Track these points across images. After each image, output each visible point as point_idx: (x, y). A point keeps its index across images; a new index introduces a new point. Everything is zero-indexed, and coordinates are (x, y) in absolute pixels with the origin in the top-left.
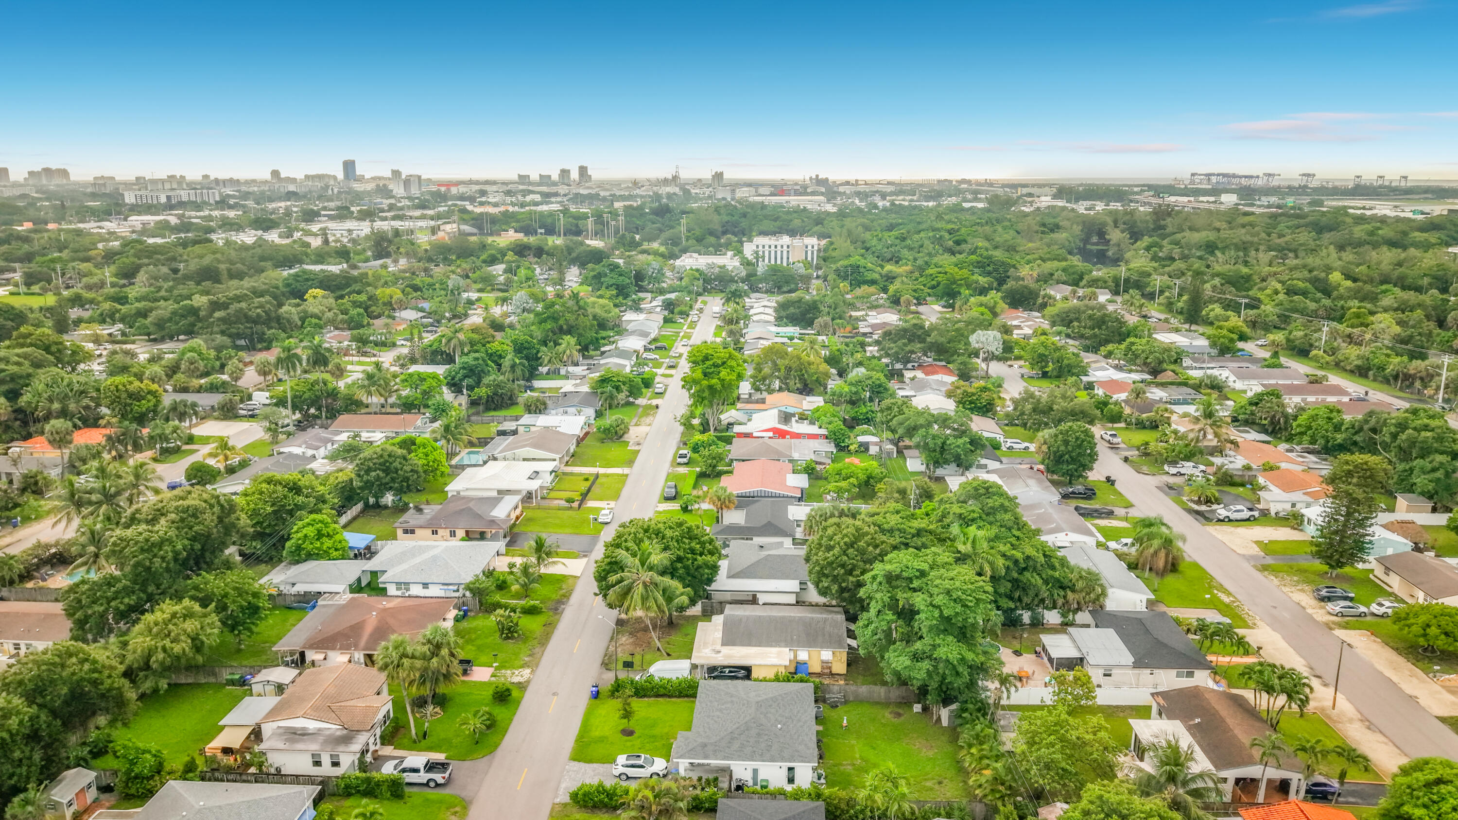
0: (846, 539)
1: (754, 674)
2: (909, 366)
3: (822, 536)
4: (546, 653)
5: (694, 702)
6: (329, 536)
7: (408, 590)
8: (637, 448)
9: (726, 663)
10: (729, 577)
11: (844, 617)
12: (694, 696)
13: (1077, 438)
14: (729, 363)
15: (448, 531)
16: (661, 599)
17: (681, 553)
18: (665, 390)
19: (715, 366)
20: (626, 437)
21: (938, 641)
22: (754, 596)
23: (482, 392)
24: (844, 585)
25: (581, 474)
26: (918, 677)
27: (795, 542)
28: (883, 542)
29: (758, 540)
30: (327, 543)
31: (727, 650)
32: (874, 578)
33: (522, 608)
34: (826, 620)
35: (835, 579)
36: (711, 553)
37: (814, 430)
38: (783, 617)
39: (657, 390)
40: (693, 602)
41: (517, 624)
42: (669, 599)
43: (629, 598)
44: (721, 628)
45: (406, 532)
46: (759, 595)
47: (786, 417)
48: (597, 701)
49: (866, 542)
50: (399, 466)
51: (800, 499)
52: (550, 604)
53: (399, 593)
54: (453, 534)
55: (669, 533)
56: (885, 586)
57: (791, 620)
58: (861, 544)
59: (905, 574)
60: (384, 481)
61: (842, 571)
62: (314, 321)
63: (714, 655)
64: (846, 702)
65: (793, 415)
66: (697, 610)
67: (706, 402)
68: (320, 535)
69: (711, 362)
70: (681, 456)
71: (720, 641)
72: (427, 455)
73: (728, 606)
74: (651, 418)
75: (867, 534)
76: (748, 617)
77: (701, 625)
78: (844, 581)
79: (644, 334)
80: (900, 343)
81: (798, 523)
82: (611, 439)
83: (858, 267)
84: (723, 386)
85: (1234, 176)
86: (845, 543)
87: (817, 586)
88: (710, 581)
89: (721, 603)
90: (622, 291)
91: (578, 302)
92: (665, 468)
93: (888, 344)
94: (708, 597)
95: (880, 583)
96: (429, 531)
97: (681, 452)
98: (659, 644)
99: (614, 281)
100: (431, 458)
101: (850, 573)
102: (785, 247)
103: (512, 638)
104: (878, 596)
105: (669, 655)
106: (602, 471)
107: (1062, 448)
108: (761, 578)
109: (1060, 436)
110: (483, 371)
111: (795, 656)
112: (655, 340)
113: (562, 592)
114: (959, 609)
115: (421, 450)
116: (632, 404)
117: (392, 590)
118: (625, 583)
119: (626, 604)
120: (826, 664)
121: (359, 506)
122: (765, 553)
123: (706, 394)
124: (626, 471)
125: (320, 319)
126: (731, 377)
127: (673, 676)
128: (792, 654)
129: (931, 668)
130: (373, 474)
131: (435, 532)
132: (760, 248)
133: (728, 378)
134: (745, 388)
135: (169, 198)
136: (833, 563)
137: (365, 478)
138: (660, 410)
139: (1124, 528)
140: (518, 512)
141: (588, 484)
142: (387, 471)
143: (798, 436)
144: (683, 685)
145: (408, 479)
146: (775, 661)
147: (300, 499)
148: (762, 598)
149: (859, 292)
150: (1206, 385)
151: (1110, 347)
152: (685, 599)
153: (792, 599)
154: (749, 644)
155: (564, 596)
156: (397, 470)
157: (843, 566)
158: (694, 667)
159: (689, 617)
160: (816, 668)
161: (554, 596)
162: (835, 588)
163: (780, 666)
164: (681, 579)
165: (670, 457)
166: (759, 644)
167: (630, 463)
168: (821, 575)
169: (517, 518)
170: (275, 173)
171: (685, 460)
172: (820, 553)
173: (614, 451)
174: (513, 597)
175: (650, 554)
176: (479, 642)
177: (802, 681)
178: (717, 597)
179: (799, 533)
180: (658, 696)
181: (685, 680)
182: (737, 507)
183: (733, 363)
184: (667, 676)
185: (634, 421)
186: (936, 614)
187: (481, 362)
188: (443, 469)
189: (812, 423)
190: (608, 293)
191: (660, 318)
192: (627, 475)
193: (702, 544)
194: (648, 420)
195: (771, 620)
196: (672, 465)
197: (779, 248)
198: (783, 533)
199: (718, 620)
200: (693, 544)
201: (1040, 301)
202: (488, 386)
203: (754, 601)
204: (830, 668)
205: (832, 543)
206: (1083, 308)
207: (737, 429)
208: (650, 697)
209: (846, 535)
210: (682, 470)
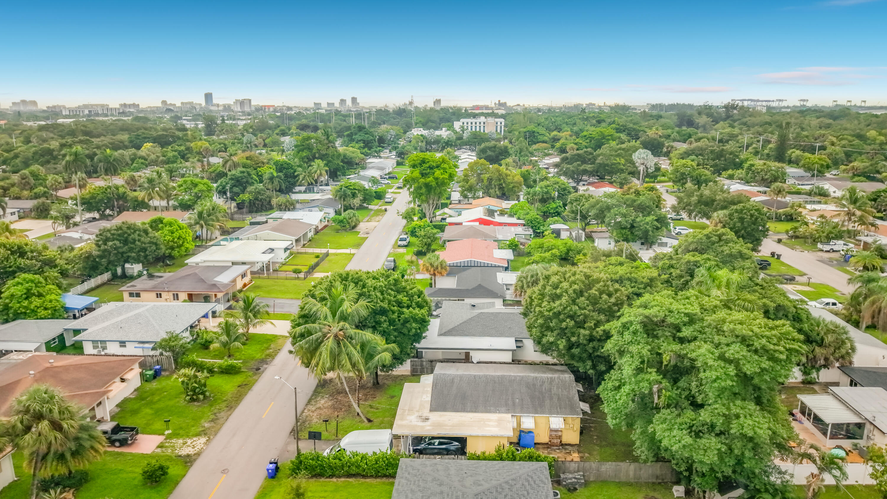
0: (576, 287)
1: (470, 449)
2: (581, 183)
3: (544, 287)
4: (231, 418)
5: (393, 484)
6: (40, 295)
7: (104, 348)
8: (366, 236)
9: (435, 433)
10: (440, 335)
11: (572, 377)
12: (393, 476)
13: (752, 216)
14: (442, 166)
15: (171, 294)
16: (357, 356)
17: (385, 305)
18: (393, 201)
19: (431, 168)
20: (357, 229)
21: (735, 410)
22: (467, 355)
23: (246, 197)
24: (573, 339)
25: (313, 253)
26: (706, 460)
27: (505, 303)
28: (617, 291)
29: (469, 301)
30: (36, 302)
31: (437, 417)
32: (625, 327)
33: (220, 367)
34: (552, 380)
35: (563, 333)
36: (420, 306)
37: (514, 220)
38: (503, 377)
39: (387, 200)
40: (398, 359)
41: (205, 385)
42: (369, 356)
43: (318, 354)
44: (430, 389)
45: (131, 295)
46: (472, 353)
47: (491, 212)
48: (274, 482)
49: (598, 290)
50: (137, 238)
51: (506, 269)
52: (251, 364)
53: (95, 352)
54: (176, 297)
55: (370, 282)
56: (642, 337)
57: (512, 381)
58: (593, 291)
59: (669, 320)
60: (121, 250)
61: (572, 323)
62: (141, 161)
63: (421, 424)
64: (586, 484)
65: (496, 211)
66: (405, 368)
67: (423, 197)
68: (28, 295)
69: (427, 165)
70: (401, 240)
71: (428, 406)
72: (172, 233)
73: (438, 365)
74: (380, 217)
75: (598, 281)
76: (461, 377)
77: (407, 386)
78: (573, 334)
79: (382, 169)
80: (575, 164)
81: (508, 286)
82: (345, 230)
83: (534, 132)
84: (437, 183)
85: (758, 101)
86: (574, 291)
87: (538, 342)
88: (418, 337)
89: (431, 361)
90: (367, 144)
91: (328, 138)
92: (388, 248)
93: (565, 166)
94: (418, 355)
95: (635, 333)
96: (154, 295)
97: (401, 237)
98: (358, 410)
99: (362, 138)
100: (176, 235)
101: (580, 325)
102: (482, 124)
103: (197, 400)
104: (634, 349)
105: (369, 421)
106: (331, 251)
107: (739, 224)
108: (474, 335)
109: (736, 215)
110: (247, 182)
111: (519, 424)
112: (389, 173)
113: (268, 352)
114: (766, 364)
115: (168, 228)
116: (367, 208)
117: (88, 348)
118: (314, 337)
119: (314, 362)
120: (555, 434)
121: (106, 276)
122: (476, 311)
123: (423, 190)
124: (353, 251)
125: (146, 160)
126: (443, 176)
127: (368, 450)
128: (515, 420)
129: (724, 448)
130: (110, 243)
131: (159, 296)
132: (465, 124)
133: (441, 177)
134: (456, 196)
135: (90, 111)
136: (559, 313)
137: (103, 247)
138: (387, 213)
139: (811, 292)
140: (246, 280)
141: (316, 260)
142: (126, 242)
143: (500, 224)
144: (381, 463)
145: (144, 250)
146: (494, 430)
147: (22, 262)
148: (476, 356)
149: (535, 147)
150: (815, 193)
151: (730, 172)
152: (387, 357)
153: (507, 357)
154: (463, 410)
155: (269, 355)
156: (135, 240)
157: (572, 317)
158: (396, 437)
159: (397, 377)
160: (543, 437)
161: (258, 356)
162: (562, 344)
163: (502, 437)
164: (384, 334)
165: (393, 241)
166: (475, 409)
167: (358, 246)
168: (546, 328)
169: (245, 285)
170: (164, 102)
171: (404, 243)
172: (545, 304)
173: (348, 238)
174: (215, 357)
175: (343, 300)
176: (161, 405)
177: (530, 458)
178: (427, 355)
179: (510, 295)
180: (350, 475)
181: (384, 456)
182: (449, 274)
183: (446, 166)
184: (362, 450)
185: (367, 219)
186: (732, 370)
187: (246, 174)
188: (188, 245)
189: (511, 216)
190: (357, 146)
191: (394, 162)
192: (354, 254)
193: (411, 297)
194: (377, 219)
195: (489, 381)
196: (394, 247)
197: (478, 124)
198: (493, 294)
199: (427, 380)
200: (400, 297)
201: (665, 150)
202: (250, 193)
203: (467, 359)
204: (560, 437)
205: (558, 291)
206: (704, 147)
207: (449, 220)
208: (339, 477)
209: (574, 283)
210: (402, 250)
